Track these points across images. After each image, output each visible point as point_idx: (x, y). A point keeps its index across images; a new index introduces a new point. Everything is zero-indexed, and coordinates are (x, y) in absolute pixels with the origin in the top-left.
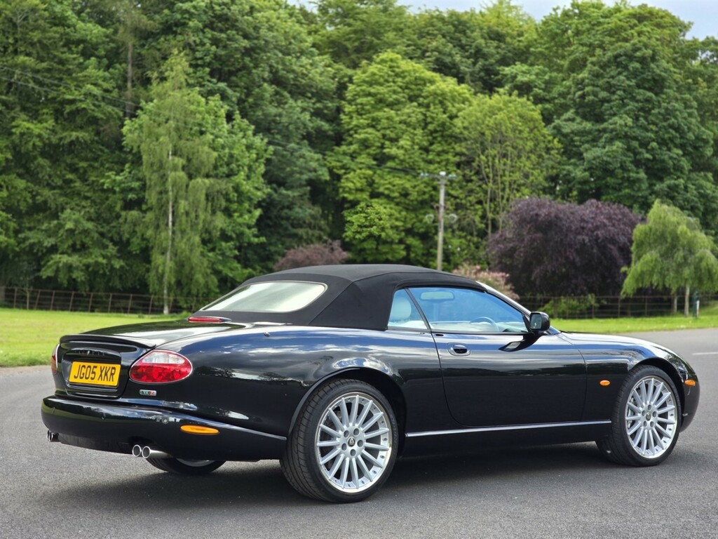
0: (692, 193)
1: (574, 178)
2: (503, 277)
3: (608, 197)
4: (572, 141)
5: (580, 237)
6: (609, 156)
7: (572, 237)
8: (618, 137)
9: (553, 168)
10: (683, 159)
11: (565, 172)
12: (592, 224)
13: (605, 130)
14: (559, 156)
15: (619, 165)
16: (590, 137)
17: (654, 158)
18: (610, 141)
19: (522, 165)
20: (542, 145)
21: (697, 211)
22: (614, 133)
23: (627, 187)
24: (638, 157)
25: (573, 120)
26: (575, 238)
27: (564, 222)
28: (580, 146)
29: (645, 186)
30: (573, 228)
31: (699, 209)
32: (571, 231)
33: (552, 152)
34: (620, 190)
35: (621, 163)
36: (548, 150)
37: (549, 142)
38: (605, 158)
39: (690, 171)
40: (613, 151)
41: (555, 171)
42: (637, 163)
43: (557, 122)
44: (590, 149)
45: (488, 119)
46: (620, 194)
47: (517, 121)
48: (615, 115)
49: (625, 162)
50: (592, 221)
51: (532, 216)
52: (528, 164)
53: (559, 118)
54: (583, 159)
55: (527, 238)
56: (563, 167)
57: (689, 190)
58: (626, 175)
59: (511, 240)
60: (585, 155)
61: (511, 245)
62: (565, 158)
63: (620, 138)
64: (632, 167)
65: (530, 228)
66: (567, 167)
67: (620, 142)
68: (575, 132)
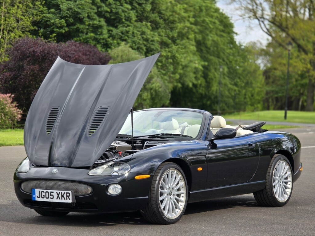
0: (138, 38)
1: (53, 24)
2: (10, 97)
3: (78, 39)
9: (37, 15)
10: (131, 12)
11: (46, 19)
14: (41, 6)
15: (87, 15)
17: (111, 11)
19: (15, 12)
21: (141, 51)
23: (92, 32)
24: (99, 10)
29: (105, 31)
31: (143, 50)
35: (88, 13)
38: (77, 10)
39: (136, 21)
40: (82, 4)
41: (38, 17)
42: (100, 14)
44: (65, 2)
46: (87, 36)
49: (91, 13)
51: (30, 52)
52: (19, 12)
54: (60, 9)
56: (44, 15)
57: (135, 35)
58: (91, 23)
59: (12, 70)
60: (61, 6)
61: (13, 73)
62: (45, 8)
64: (96, 16)
65: (29, 61)
66: (48, 15)
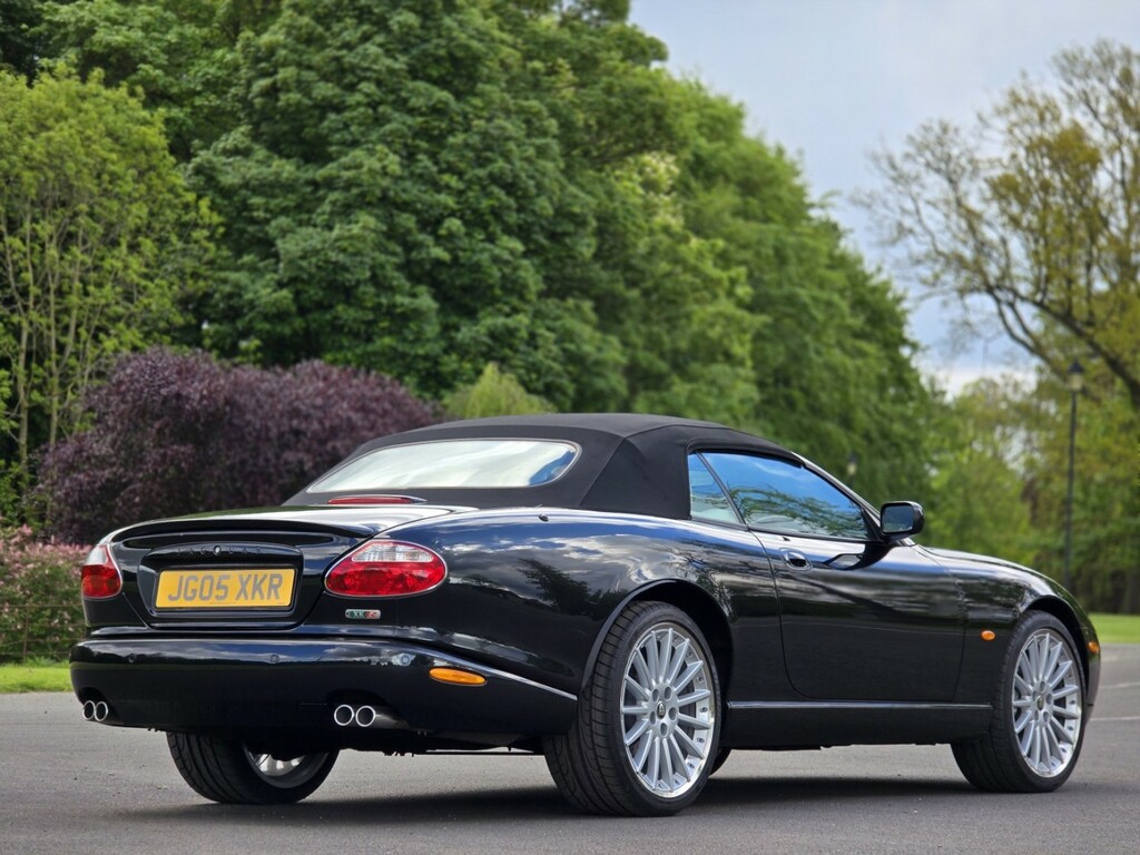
0: (548, 353)
1: (252, 305)
3: (341, 355)
4: (246, 207)
5: (289, 456)
6: (344, 250)
7: (270, 455)
8: (363, 202)
9: (195, 276)
10: (525, 262)
11: (227, 289)
12: (321, 422)
13: (330, 184)
14: (212, 246)
15: (368, 274)
16: (290, 200)
17: (455, 259)
18: (345, 211)
19: (119, 264)
20: (170, 215)
21: (558, 396)
22: (355, 191)
23: (390, 332)
24: (414, 255)
25: (246, 153)
26: (278, 457)
27: (249, 417)
28: (267, 221)
29: (432, 329)
30: (274, 432)
31: (564, 393)
32: (269, 439)
33: (199, 234)
34: (369, 340)
35: (372, 268)
36: (184, 229)
37: (186, 207)
38: (333, 256)
39: (542, 295)
40: (351, 237)
41: (201, 283)
42: (417, 272)
43: (203, 156)
44: (292, 231)
45: (28, 139)
46: (370, 348)
47: (102, 148)
48: (355, 144)
49: (382, 267)
50: (319, 414)
51: (165, 400)
52: (135, 263)
53: (207, 147)
54: (276, 256)
55: (153, 455)
56: (222, 275)
57: (540, 342)
58: (384, 300)
59: (103, 462)
60: (279, 243)
61: (107, 473)
62: (225, 253)
63: (369, 204)
64: (399, 279)
65: (160, 431)
66: (233, 276)
67: (370, 214)
68: (254, 183)
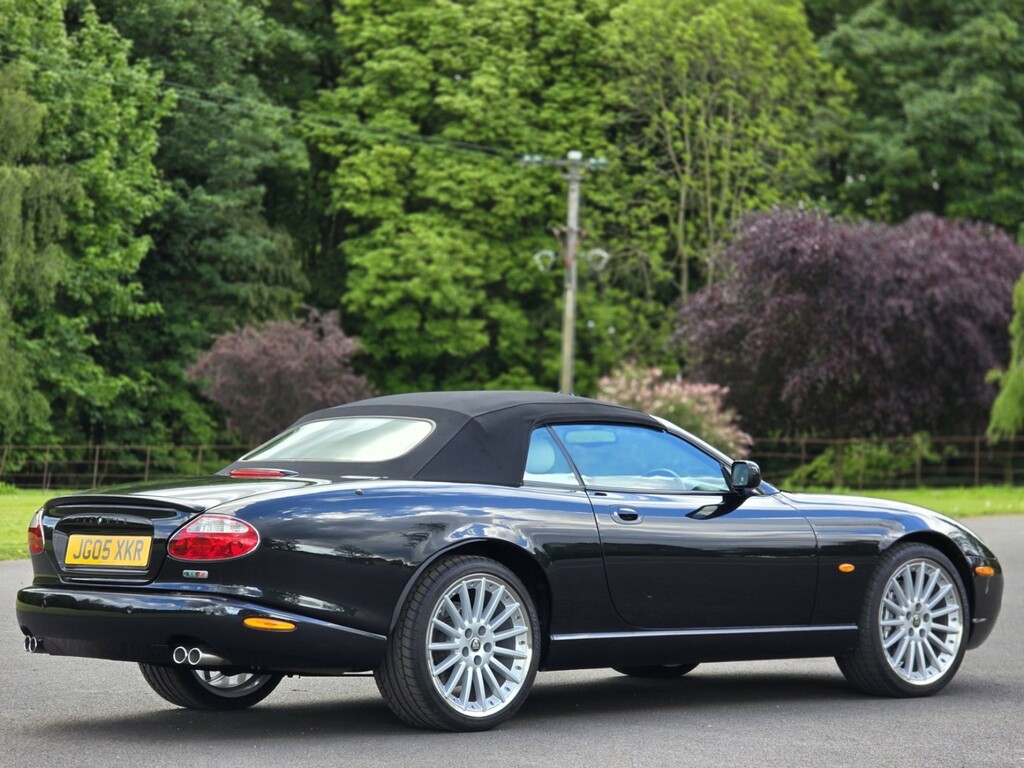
1: (883, 162)
2: (714, 394)
3: (962, 206)
4: (879, 74)
5: (892, 302)
6: (964, 111)
7: (875, 301)
8: (984, 66)
9: (833, 138)
11: (860, 148)
12: (923, 271)
13: (953, 50)
14: (846, 111)
15: (986, 131)
16: (920, 65)
18: (967, 75)
19: (761, 132)
20: (809, 84)
22: (976, 56)
23: (1007, 183)
25: (878, 25)
26: (882, 303)
27: (856, 268)
28: (896, 86)
30: (879, 280)
32: (872, 288)
33: (833, 101)
34: (989, 190)
35: (992, 127)
36: (822, 95)
37: (824, 76)
38: (954, 116)
40: (973, 99)
41: (837, 146)
43: (842, 29)
44: (919, 94)
45: (681, 24)
46: (990, 198)
47: (750, 30)
48: (977, 13)
49: (1000, 124)
50: (921, 264)
51: (783, 254)
52: (775, 130)
53: (846, 21)
54: (903, 117)
55: (771, 305)
56: (857, 136)
58: (1002, 155)
59: (733, 309)
60: (908, 108)
61: (735, 320)
62: (861, 116)
63: (990, 68)
65: (778, 281)
66: (866, 137)
67: (989, 76)
68: (886, 52)
